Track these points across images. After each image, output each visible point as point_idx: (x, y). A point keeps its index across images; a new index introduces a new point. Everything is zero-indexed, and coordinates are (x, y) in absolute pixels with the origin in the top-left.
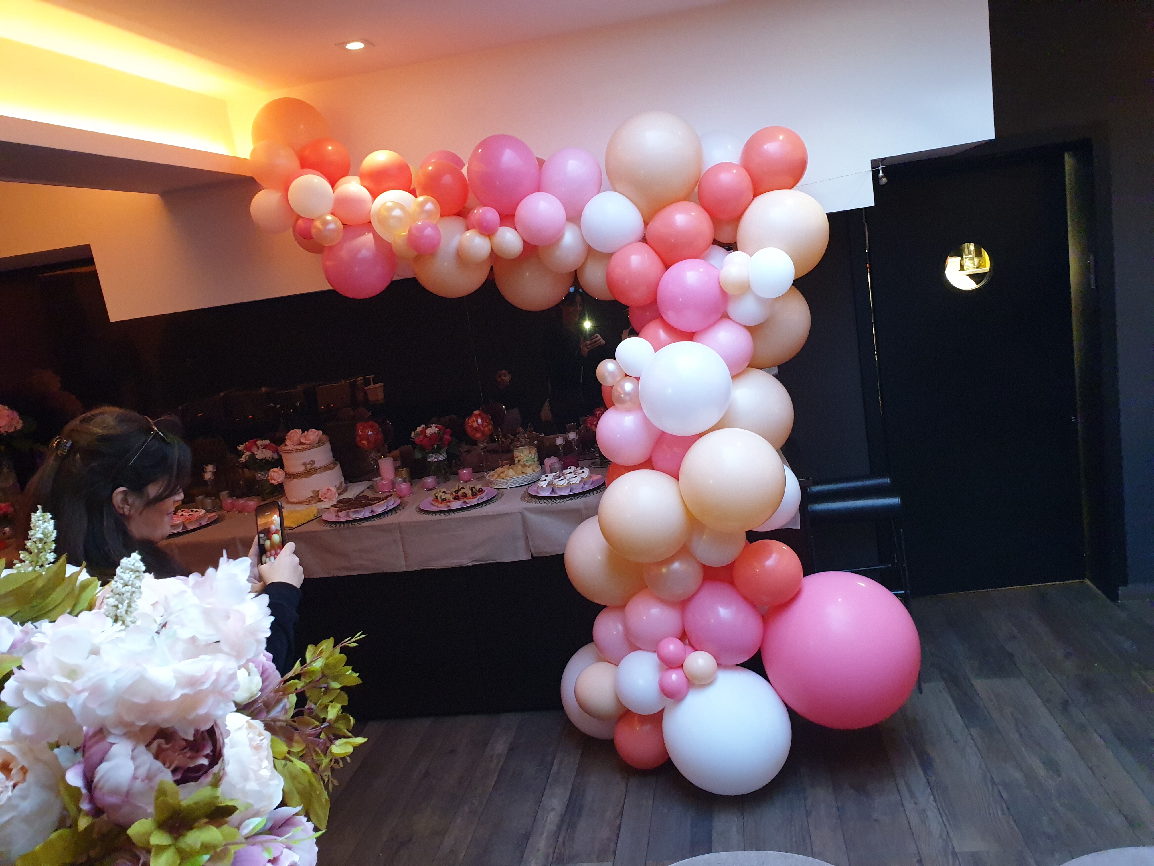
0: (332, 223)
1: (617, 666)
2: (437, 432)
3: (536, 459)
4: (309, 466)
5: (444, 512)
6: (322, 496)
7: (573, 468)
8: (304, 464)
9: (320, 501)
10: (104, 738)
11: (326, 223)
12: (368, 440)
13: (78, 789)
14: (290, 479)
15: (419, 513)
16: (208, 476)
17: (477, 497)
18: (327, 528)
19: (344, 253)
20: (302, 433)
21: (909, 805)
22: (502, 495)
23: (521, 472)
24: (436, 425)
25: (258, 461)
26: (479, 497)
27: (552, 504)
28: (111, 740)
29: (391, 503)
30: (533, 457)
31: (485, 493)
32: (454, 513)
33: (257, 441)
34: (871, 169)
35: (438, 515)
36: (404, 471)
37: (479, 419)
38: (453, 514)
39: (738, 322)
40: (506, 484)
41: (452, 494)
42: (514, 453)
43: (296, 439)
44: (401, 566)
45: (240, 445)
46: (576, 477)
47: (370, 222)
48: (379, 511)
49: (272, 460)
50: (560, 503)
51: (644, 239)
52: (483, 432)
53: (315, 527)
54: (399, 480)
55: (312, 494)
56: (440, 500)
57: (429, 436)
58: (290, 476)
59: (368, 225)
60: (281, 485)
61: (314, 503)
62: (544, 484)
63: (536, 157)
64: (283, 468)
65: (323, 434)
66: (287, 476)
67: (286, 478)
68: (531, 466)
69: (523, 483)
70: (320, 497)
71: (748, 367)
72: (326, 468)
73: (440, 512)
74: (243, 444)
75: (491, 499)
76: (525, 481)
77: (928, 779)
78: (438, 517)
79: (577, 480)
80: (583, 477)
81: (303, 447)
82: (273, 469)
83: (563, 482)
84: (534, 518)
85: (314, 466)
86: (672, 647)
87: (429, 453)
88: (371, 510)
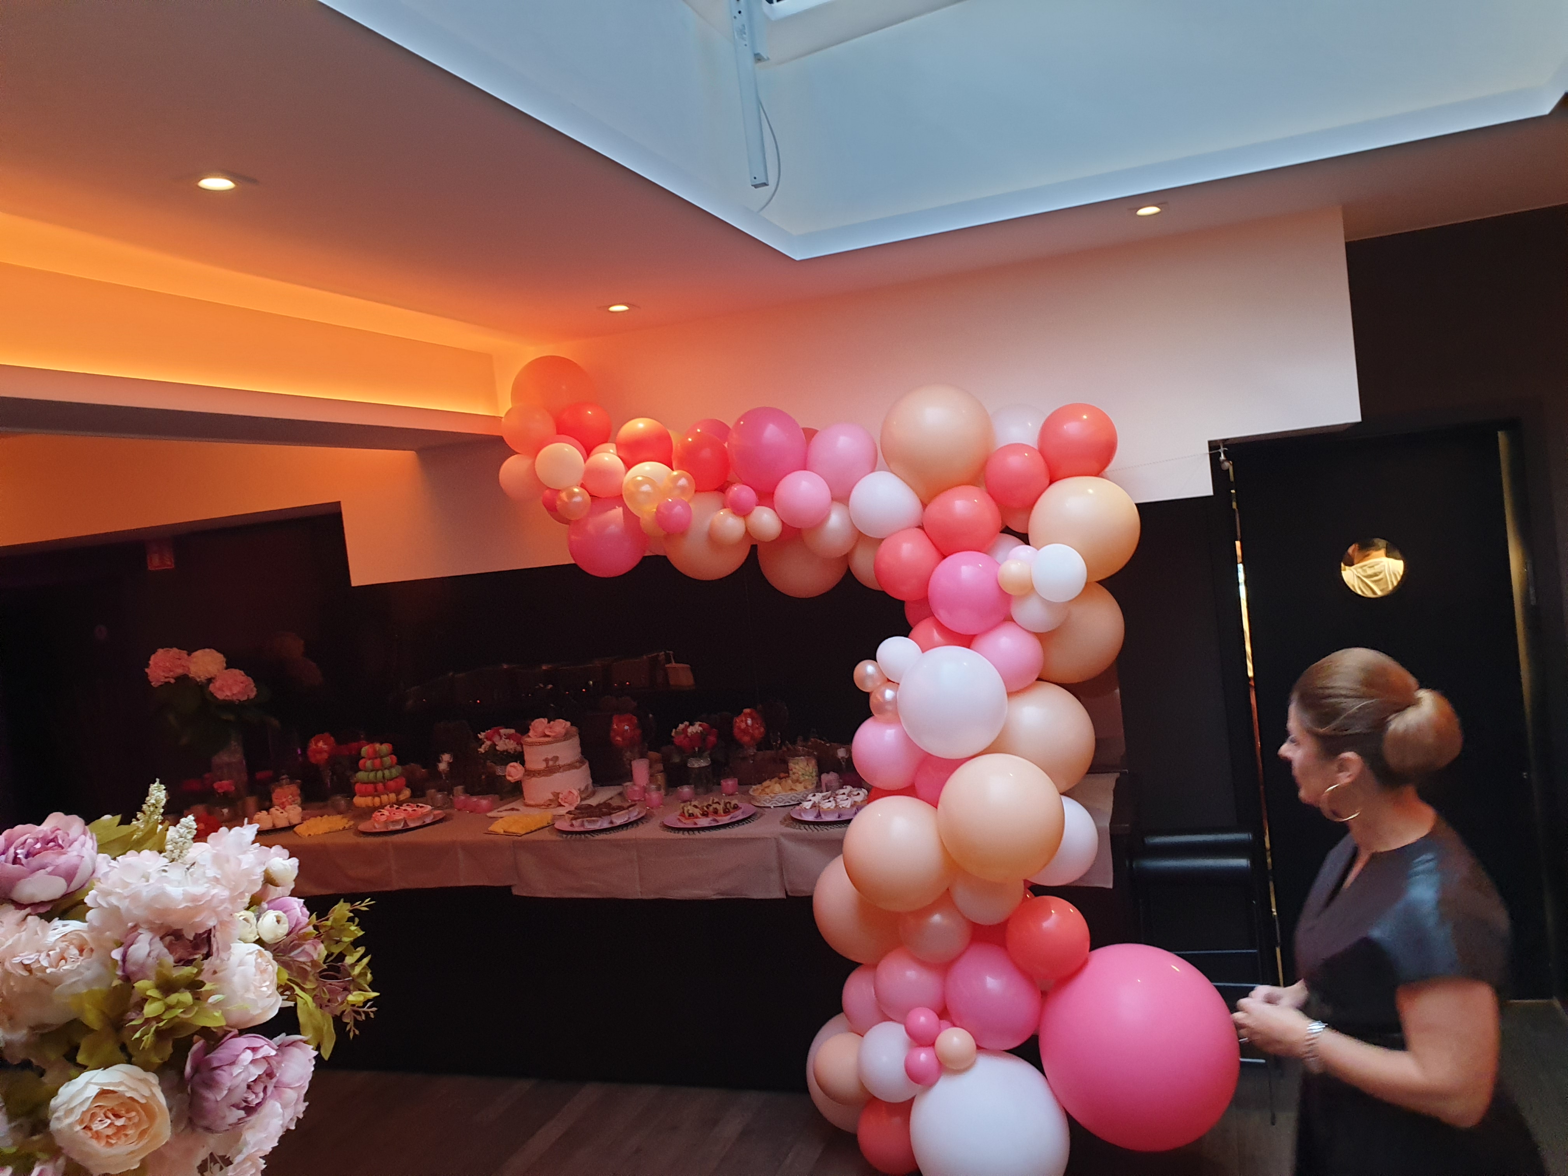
0: (579, 495)
1: (862, 1036)
2: (699, 731)
3: (814, 774)
4: (551, 763)
5: (688, 830)
6: (562, 800)
7: (849, 788)
8: (546, 760)
9: (561, 805)
10: (136, 930)
11: (571, 495)
12: (622, 736)
13: (117, 961)
14: (529, 777)
15: (661, 828)
16: (443, 766)
17: (730, 814)
18: (554, 837)
19: (590, 528)
20: (548, 724)
22: (762, 815)
23: (790, 788)
24: (700, 723)
25: (498, 753)
26: (732, 815)
27: (813, 831)
28: (140, 931)
29: (634, 814)
30: (811, 771)
31: (741, 811)
32: (700, 832)
33: (501, 729)
34: (1208, 451)
35: (682, 832)
36: (660, 778)
37: (749, 719)
38: (698, 834)
39: (1024, 627)
40: (769, 802)
41: (702, 809)
42: (789, 765)
43: (540, 730)
44: (635, 891)
45: (482, 733)
46: (847, 799)
47: (622, 496)
48: (618, 822)
49: (514, 752)
50: (824, 830)
51: (921, 527)
52: (752, 736)
53: (546, 835)
54: (653, 787)
55: (551, 797)
56: (687, 815)
57: (690, 735)
58: (530, 773)
59: (618, 499)
60: (519, 783)
61: (554, 808)
62: (807, 805)
63: (805, 428)
64: (523, 763)
65: (571, 725)
66: (527, 773)
67: (524, 775)
68: (803, 784)
69: (789, 802)
70: (560, 801)
71: (1037, 680)
72: (570, 766)
73: (684, 830)
74: (484, 732)
75: (750, 817)
76: (793, 801)
78: (680, 835)
79: (847, 804)
80: (856, 800)
81: (548, 739)
82: (512, 764)
83: (832, 805)
84: (790, 846)
85: (557, 763)
86: (924, 1019)
87: (689, 757)
88: (610, 821)
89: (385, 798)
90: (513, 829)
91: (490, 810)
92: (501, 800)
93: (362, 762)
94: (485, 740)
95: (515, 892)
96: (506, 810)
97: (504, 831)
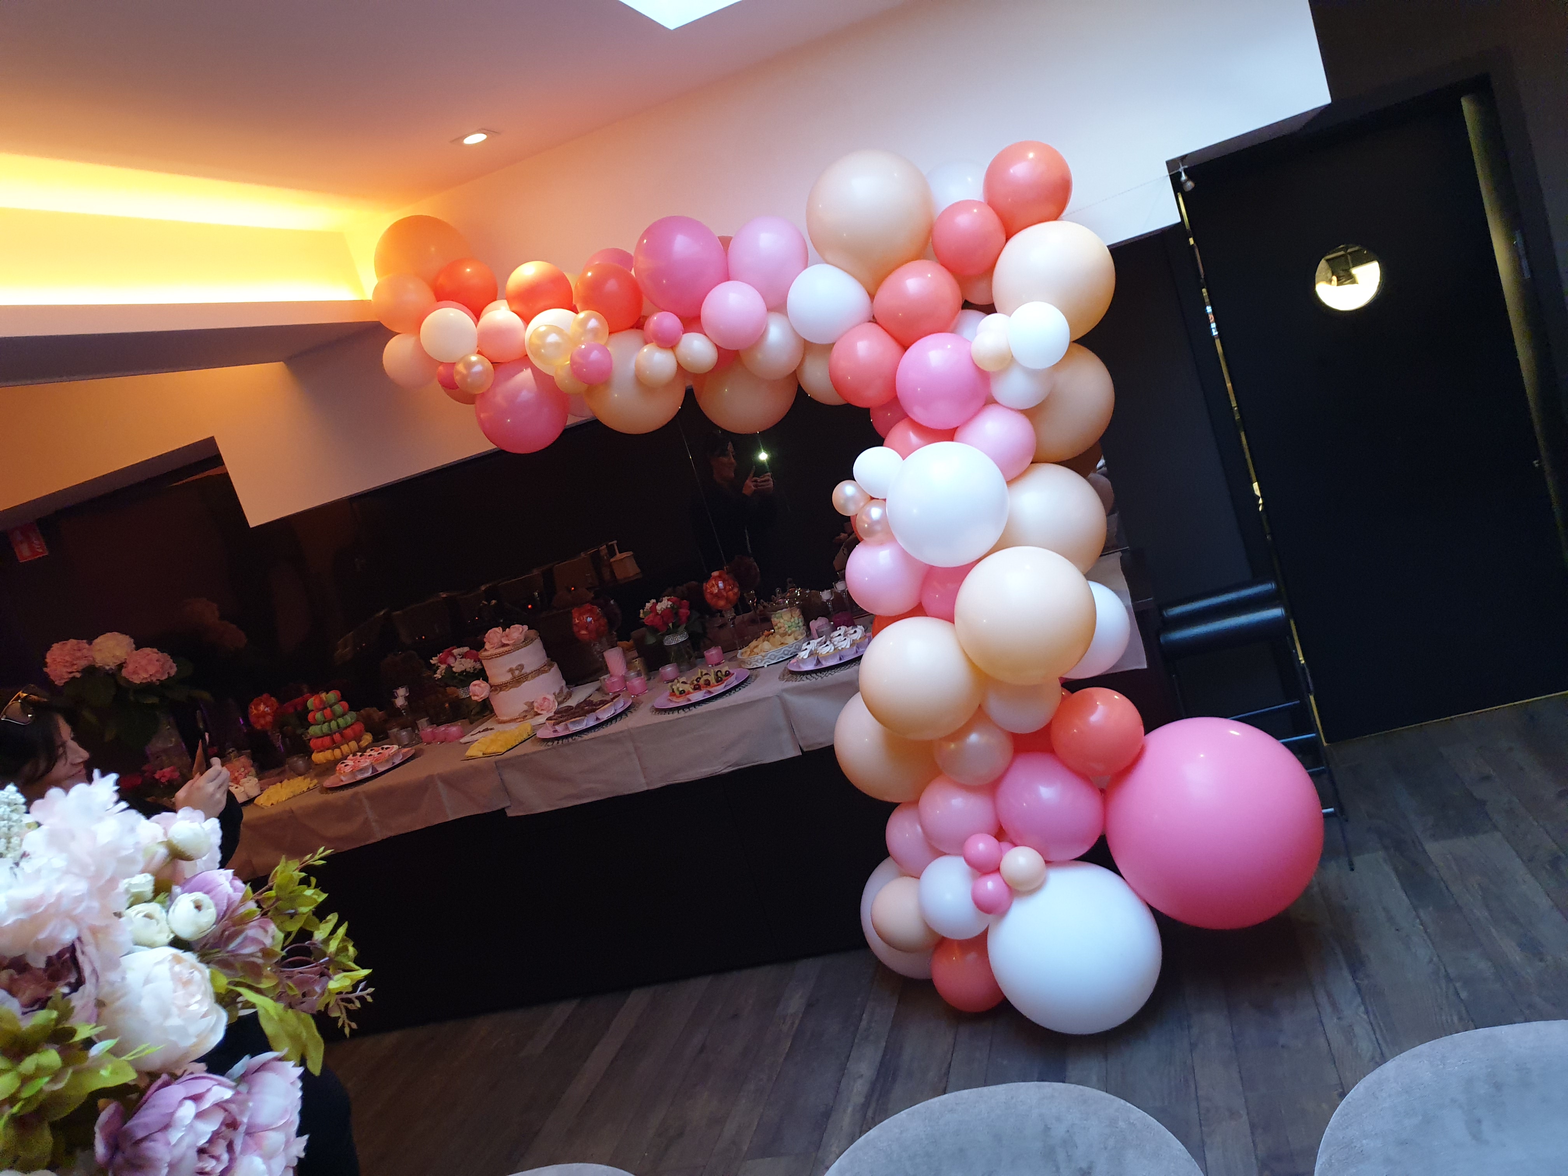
0: (478, 364)
1: (919, 878)
2: (669, 606)
3: (801, 624)
4: (517, 673)
5: (683, 708)
6: (538, 708)
7: (843, 628)
8: (511, 670)
9: (537, 714)
11: (469, 365)
12: (587, 629)
14: (497, 692)
15: (654, 713)
16: (400, 702)
17: (723, 683)
18: (542, 747)
19: (500, 400)
20: (503, 631)
21: (1331, 1023)
22: (756, 676)
23: (780, 643)
24: (669, 597)
25: (457, 674)
26: (725, 683)
27: (816, 679)
29: (620, 705)
30: (797, 622)
31: (733, 677)
32: (695, 707)
33: (454, 649)
34: (1167, 173)
35: (676, 713)
36: (637, 663)
37: (719, 582)
38: (694, 709)
39: (1010, 406)
40: (762, 661)
41: (692, 683)
42: (772, 620)
43: (496, 640)
44: (640, 784)
45: (433, 658)
46: (845, 639)
47: (527, 355)
48: (605, 716)
49: (474, 670)
50: (827, 676)
51: (873, 319)
52: (727, 599)
53: (528, 748)
54: (632, 674)
55: (526, 708)
56: (677, 693)
57: (660, 612)
58: (496, 688)
59: (524, 360)
60: (487, 701)
61: (531, 718)
62: (804, 655)
63: (719, 238)
64: (486, 679)
65: (529, 629)
66: (493, 688)
67: (490, 691)
68: (793, 635)
69: (783, 657)
70: (536, 710)
71: (1031, 463)
72: (539, 672)
73: (678, 709)
74: (436, 656)
75: (742, 683)
76: (787, 654)
77: (1357, 985)
78: (675, 715)
79: (846, 644)
80: (854, 638)
81: (506, 649)
82: (475, 682)
83: (830, 648)
84: (796, 701)
85: (524, 672)
86: (982, 845)
87: (664, 635)
88: (595, 718)
89: (345, 748)
90: (493, 749)
91: (462, 737)
92: (471, 723)
93: (310, 716)
94: (439, 664)
95: (510, 813)
96: (479, 732)
97: (483, 754)
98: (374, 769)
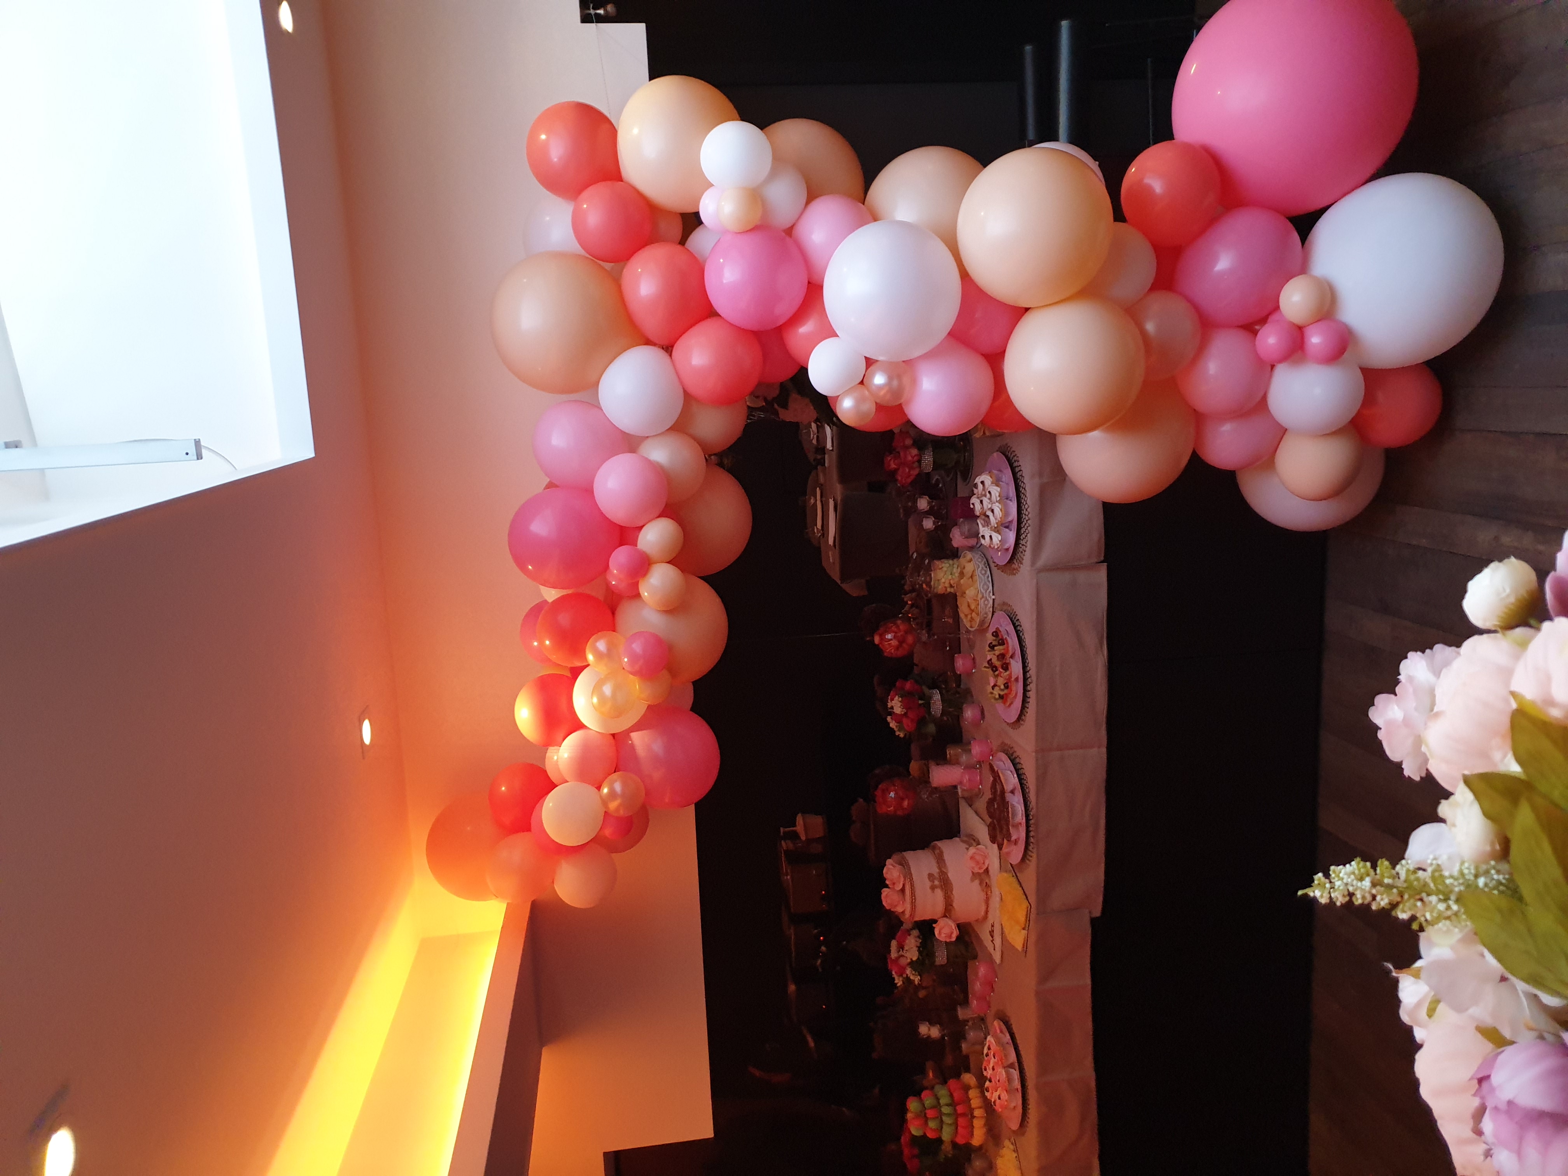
0: (613, 786)
1: (1286, 431)
2: (900, 698)
3: (951, 562)
4: (936, 883)
5: (1025, 685)
6: (980, 868)
7: (974, 500)
8: (933, 888)
9: (987, 871)
11: (612, 794)
12: (903, 799)
14: (953, 913)
15: (1022, 723)
16: (935, 1032)
17: (1007, 639)
18: (1034, 857)
19: (656, 775)
20: (889, 888)
22: (1005, 604)
23: (971, 579)
24: (889, 701)
25: (920, 956)
26: (1006, 636)
27: (1029, 525)
29: (1003, 765)
30: (948, 565)
31: (1000, 628)
32: (1028, 672)
33: (891, 958)
34: (593, 25)
35: (1028, 694)
36: (950, 752)
37: (887, 637)
39: (800, 213)
40: (988, 600)
41: (997, 676)
42: (939, 592)
43: (895, 897)
44: (1097, 755)
45: (896, 982)
46: (989, 492)
47: (615, 734)
48: (1015, 781)
49: (921, 936)
50: (1029, 513)
51: (669, 347)
52: (906, 632)
53: (1030, 874)
54: (964, 758)
55: (977, 882)
56: (1006, 691)
57: (904, 710)
58: (948, 911)
59: (618, 739)
60: (959, 926)
61: (990, 880)
62: (995, 541)
63: (544, 490)
64: (935, 921)
65: (890, 860)
66: (947, 915)
67: (950, 918)
69: (988, 577)
70: (982, 871)
71: (864, 204)
72: (940, 860)
73: (1025, 691)
74: (894, 979)
75: (1010, 618)
76: (986, 573)
78: (1032, 694)
79: (995, 491)
80: (990, 483)
81: (907, 890)
82: (936, 932)
83: (997, 507)
84: (1047, 555)
85: (936, 875)
86: (1270, 340)
87: (930, 713)
88: (1011, 794)
89: (975, 1102)
90: (1021, 916)
91: (992, 960)
93: (930, 1135)
95: (1097, 913)
96: (992, 941)
97: (1024, 929)
98: (1011, 1066)
